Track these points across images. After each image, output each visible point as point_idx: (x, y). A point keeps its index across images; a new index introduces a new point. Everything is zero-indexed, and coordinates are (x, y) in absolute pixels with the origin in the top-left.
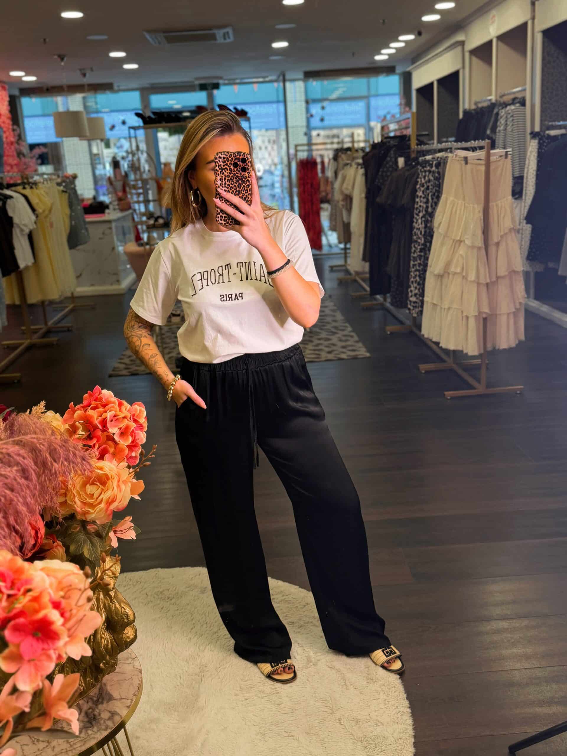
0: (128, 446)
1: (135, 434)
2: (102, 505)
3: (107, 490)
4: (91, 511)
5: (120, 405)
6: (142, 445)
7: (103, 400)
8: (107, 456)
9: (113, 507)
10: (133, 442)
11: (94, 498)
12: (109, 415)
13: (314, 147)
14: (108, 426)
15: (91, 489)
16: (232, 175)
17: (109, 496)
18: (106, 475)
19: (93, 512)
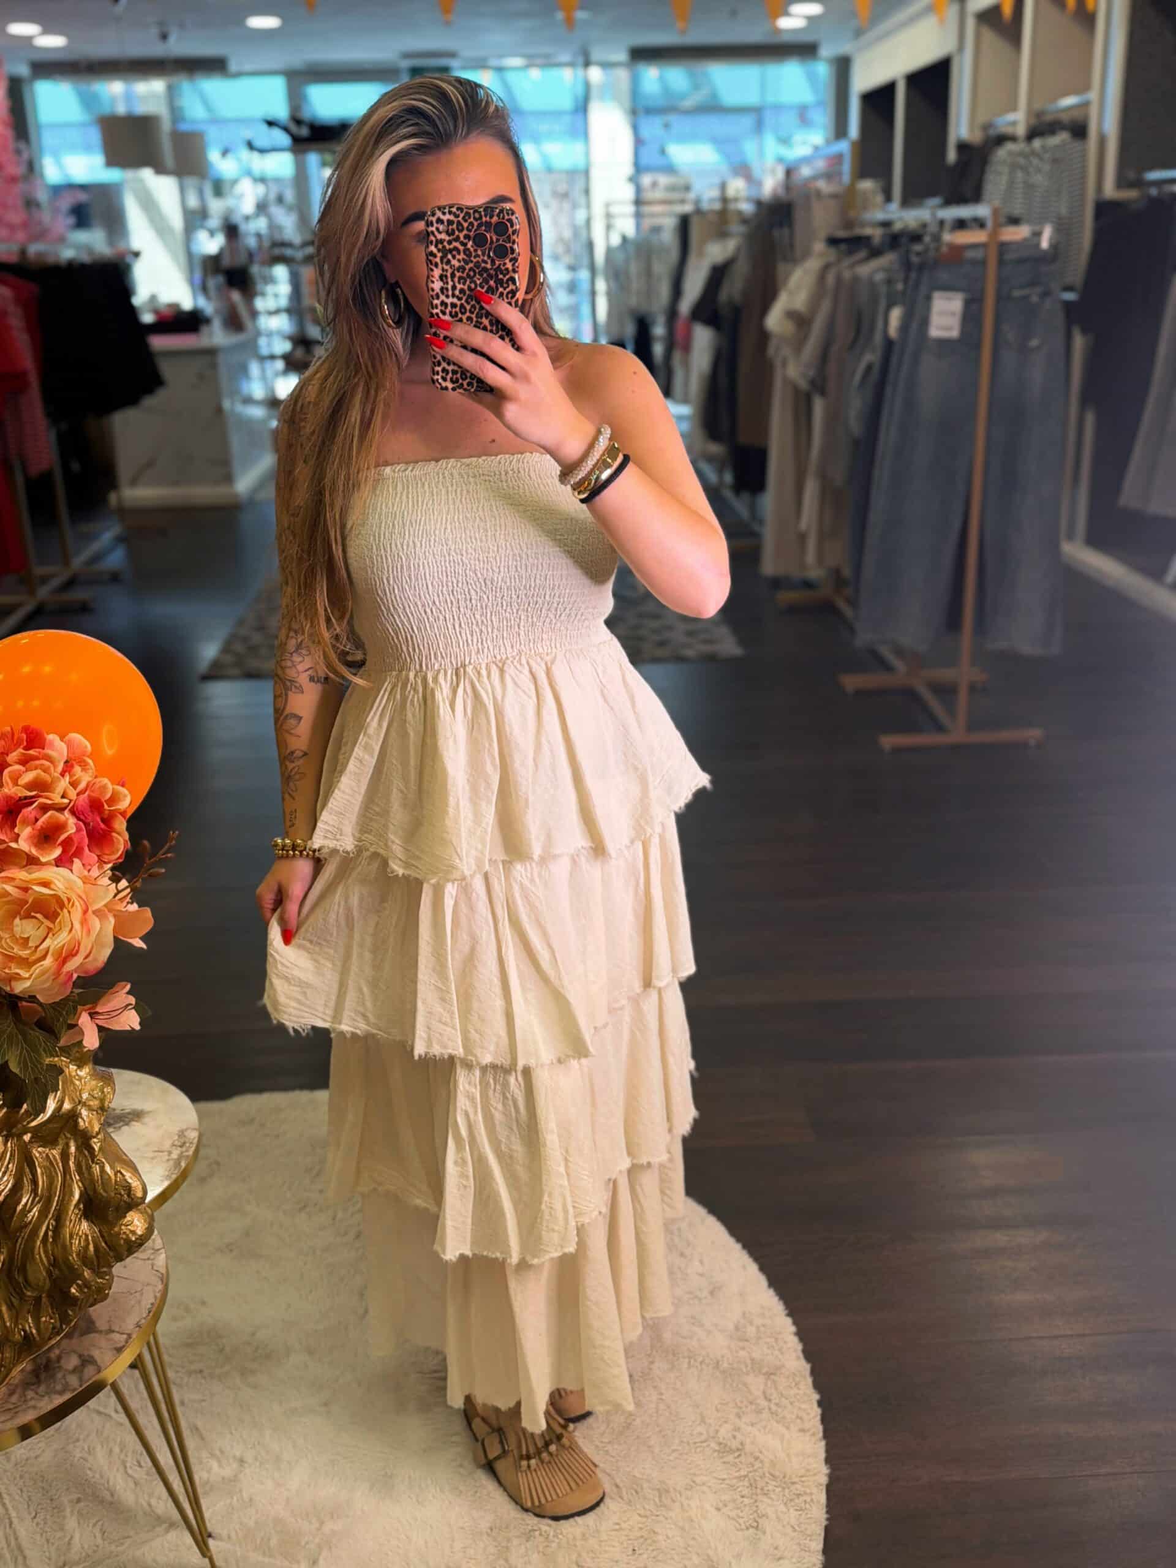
2: (48, 962)
3: (60, 930)
4: (24, 974)
9: (72, 965)
11: (30, 947)
13: (647, 209)
15: (23, 927)
16: (471, 265)
17: (62, 943)
18: (57, 898)
19: (27, 975)
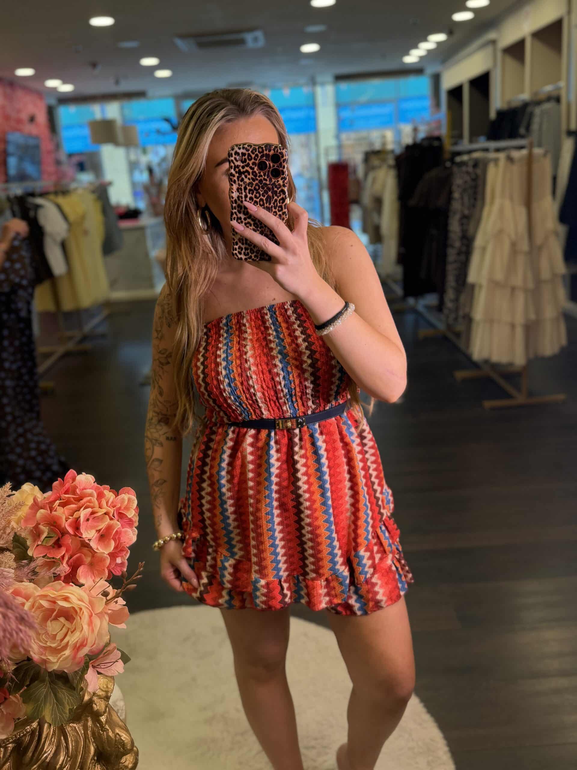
0: (108, 554)
1: (120, 534)
2: (67, 652)
3: (75, 629)
4: (54, 658)
5: (100, 496)
6: (131, 548)
7: (77, 490)
8: (81, 571)
9: (85, 651)
10: (116, 548)
11: (57, 641)
12: (83, 514)
14: (82, 530)
15: (53, 627)
16: (257, 182)
17: (76, 640)
18: (73, 608)
19: (55, 660)
